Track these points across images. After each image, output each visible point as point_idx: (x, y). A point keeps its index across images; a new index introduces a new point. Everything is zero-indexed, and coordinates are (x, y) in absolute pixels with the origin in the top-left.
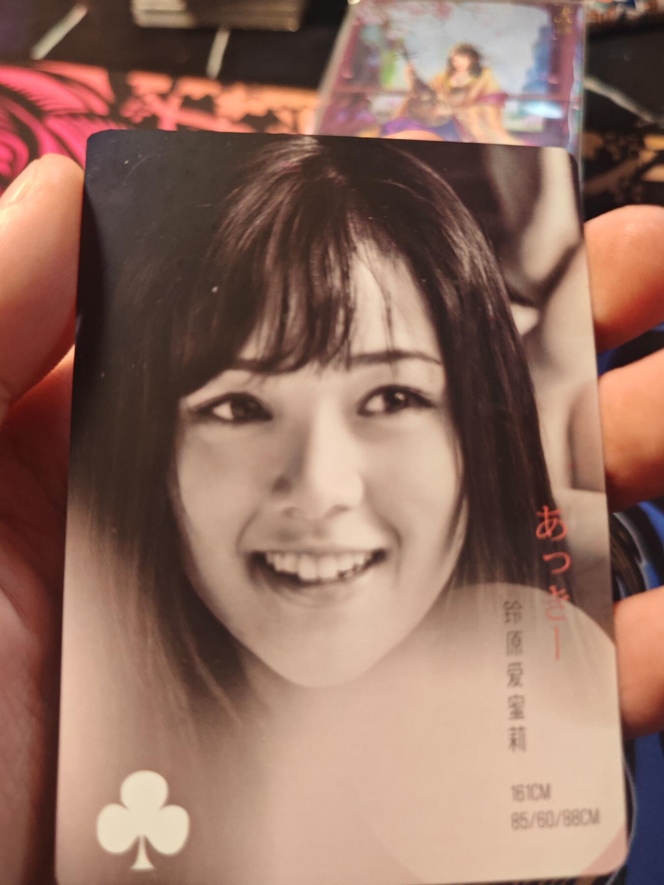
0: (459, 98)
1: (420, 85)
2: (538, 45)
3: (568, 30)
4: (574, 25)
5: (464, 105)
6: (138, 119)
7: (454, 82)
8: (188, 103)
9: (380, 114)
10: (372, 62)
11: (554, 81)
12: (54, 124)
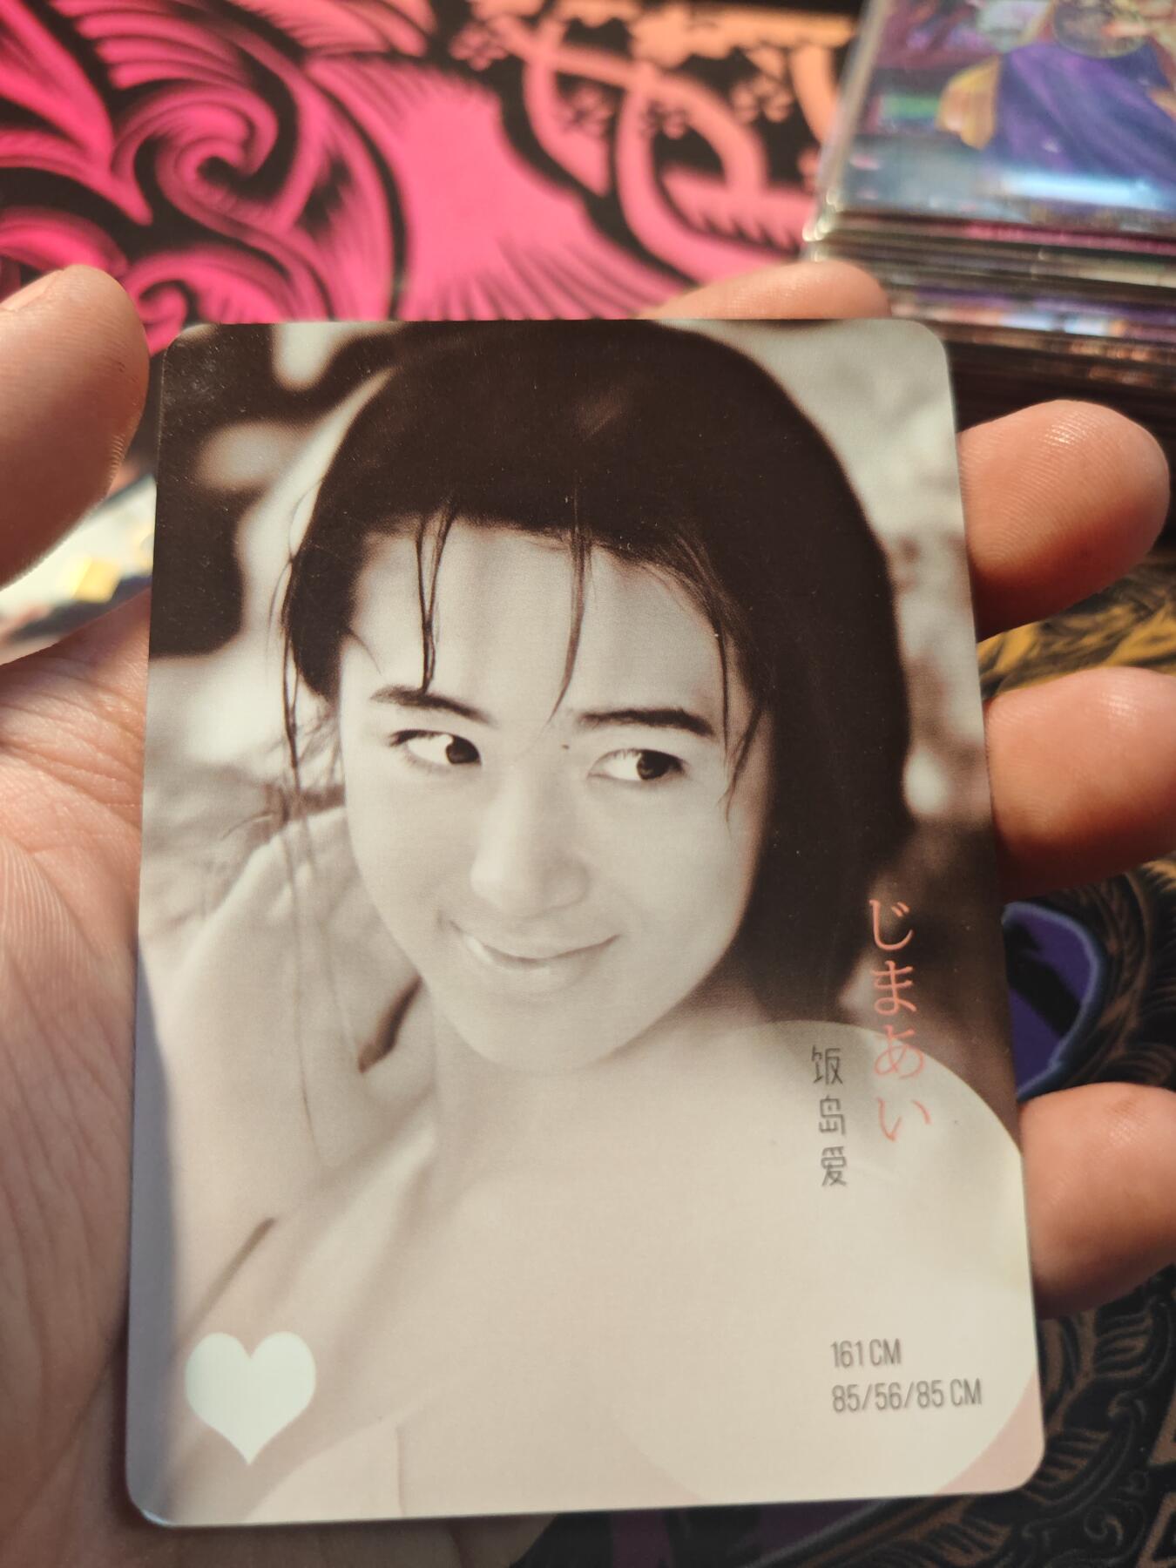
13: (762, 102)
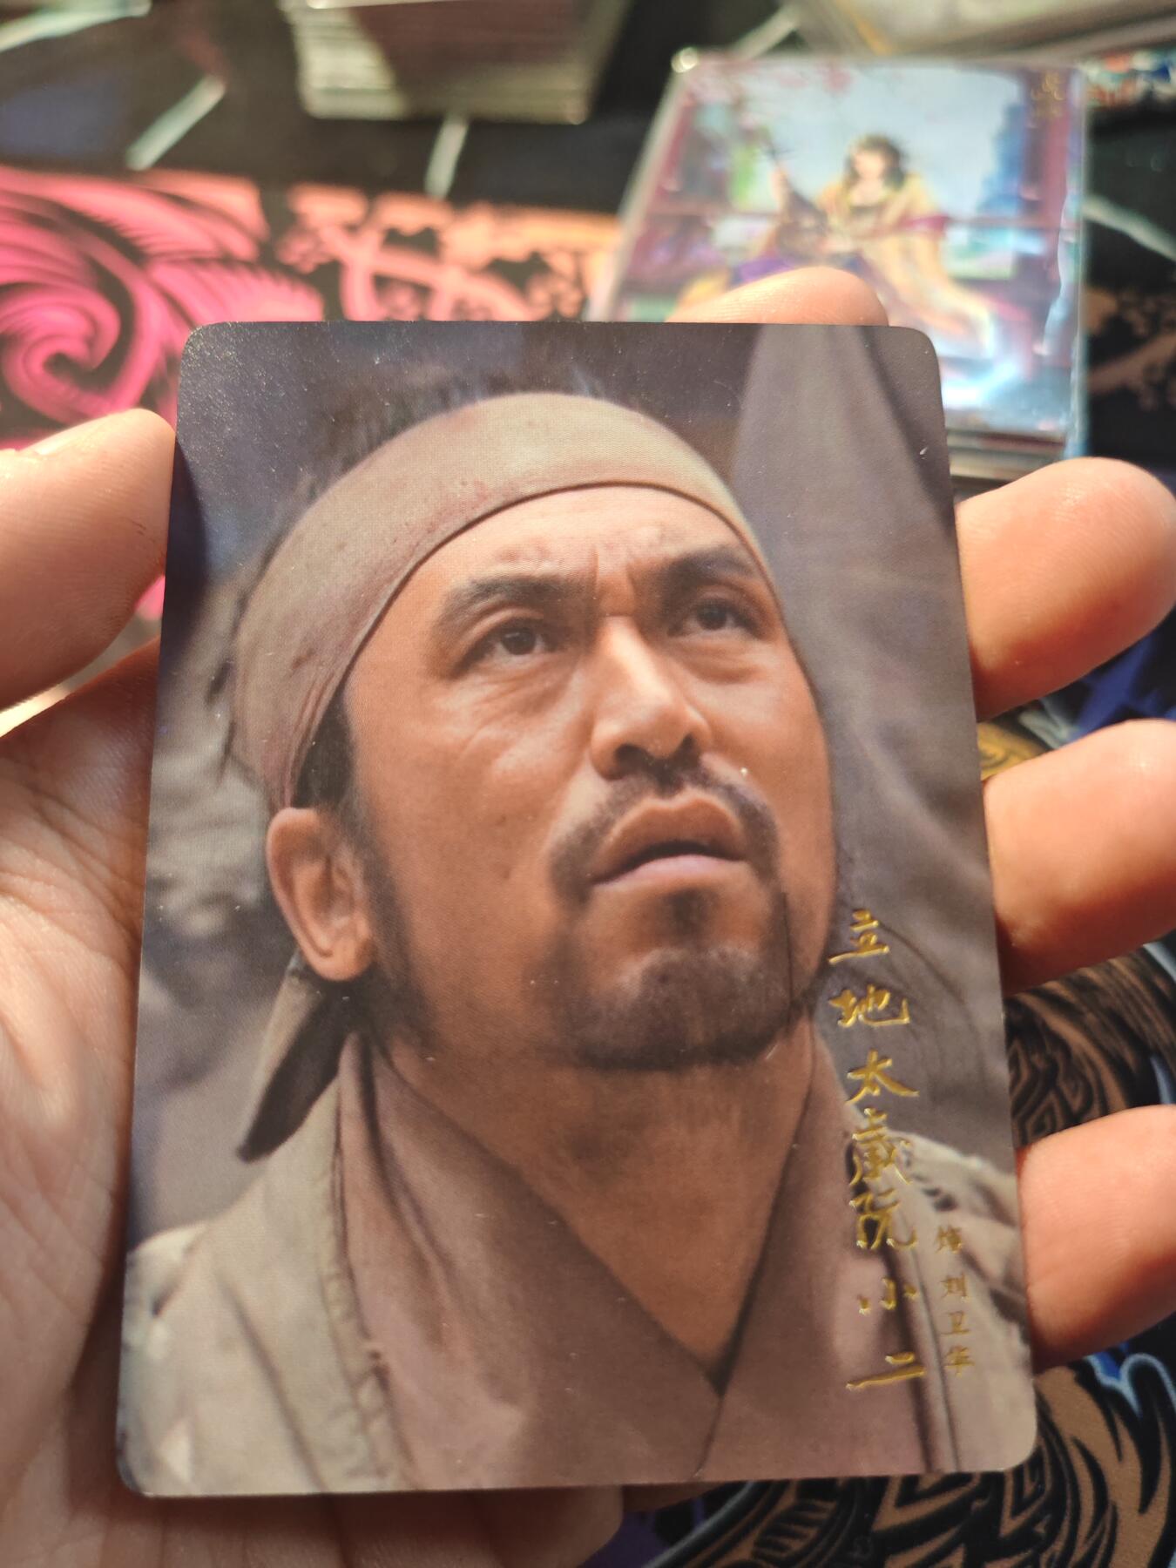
0: (867, 223)
1: (798, 203)
2: (1005, 136)
3: (1056, 112)
4: (1065, 103)
5: (875, 234)
6: (308, 267)
7: (857, 197)
8: (394, 239)
9: (727, 250)
10: (715, 164)
11: (1031, 195)
12: (166, 275)
13: (555, 299)
